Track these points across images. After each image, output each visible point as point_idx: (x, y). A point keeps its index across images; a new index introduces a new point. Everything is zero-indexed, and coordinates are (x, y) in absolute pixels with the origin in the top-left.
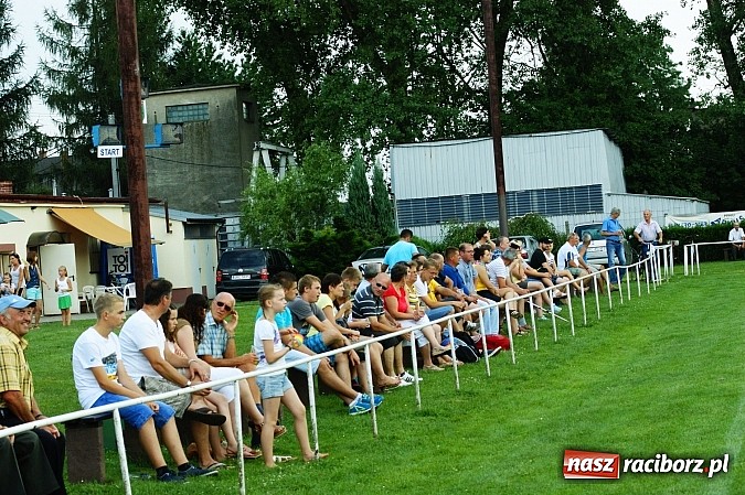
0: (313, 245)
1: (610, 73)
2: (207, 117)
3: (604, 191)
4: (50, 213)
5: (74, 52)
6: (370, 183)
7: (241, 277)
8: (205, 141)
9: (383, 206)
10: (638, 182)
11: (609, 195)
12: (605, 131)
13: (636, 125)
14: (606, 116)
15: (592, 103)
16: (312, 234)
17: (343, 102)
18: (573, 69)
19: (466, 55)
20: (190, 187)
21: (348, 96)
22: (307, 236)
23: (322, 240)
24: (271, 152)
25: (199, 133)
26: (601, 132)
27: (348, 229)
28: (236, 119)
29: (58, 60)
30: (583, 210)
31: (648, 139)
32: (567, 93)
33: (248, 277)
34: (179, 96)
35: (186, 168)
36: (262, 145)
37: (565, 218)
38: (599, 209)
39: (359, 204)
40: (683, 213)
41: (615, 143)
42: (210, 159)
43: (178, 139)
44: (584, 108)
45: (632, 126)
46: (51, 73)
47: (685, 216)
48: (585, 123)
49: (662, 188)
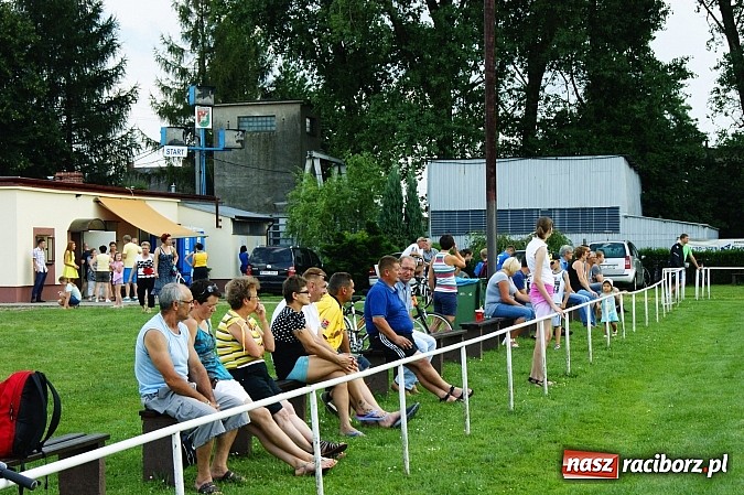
0: (343, 247)
1: (635, 107)
2: (274, 128)
3: (622, 213)
4: (97, 202)
5: (184, 72)
6: (404, 193)
7: (269, 273)
8: (270, 150)
9: (414, 214)
10: (653, 206)
11: (626, 217)
12: (626, 158)
13: (656, 156)
14: (629, 145)
15: (616, 133)
16: (344, 237)
17: (389, 120)
18: (602, 102)
19: (509, 87)
20: (255, 189)
21: (394, 114)
22: (340, 238)
23: (353, 242)
24: (322, 161)
25: (265, 142)
26: (622, 159)
27: (377, 233)
28: (299, 132)
29: (171, 79)
30: (600, 230)
31: (666, 168)
32: (594, 123)
33: (276, 273)
34: (250, 108)
35: (252, 173)
36: (315, 154)
37: (584, 236)
38: (616, 229)
39: (392, 212)
40: (695, 237)
41: (635, 170)
42: (274, 166)
43: (239, 145)
44: (610, 138)
45: (651, 156)
46: (165, 89)
47: (697, 240)
48: (608, 150)
49: (676, 214)
